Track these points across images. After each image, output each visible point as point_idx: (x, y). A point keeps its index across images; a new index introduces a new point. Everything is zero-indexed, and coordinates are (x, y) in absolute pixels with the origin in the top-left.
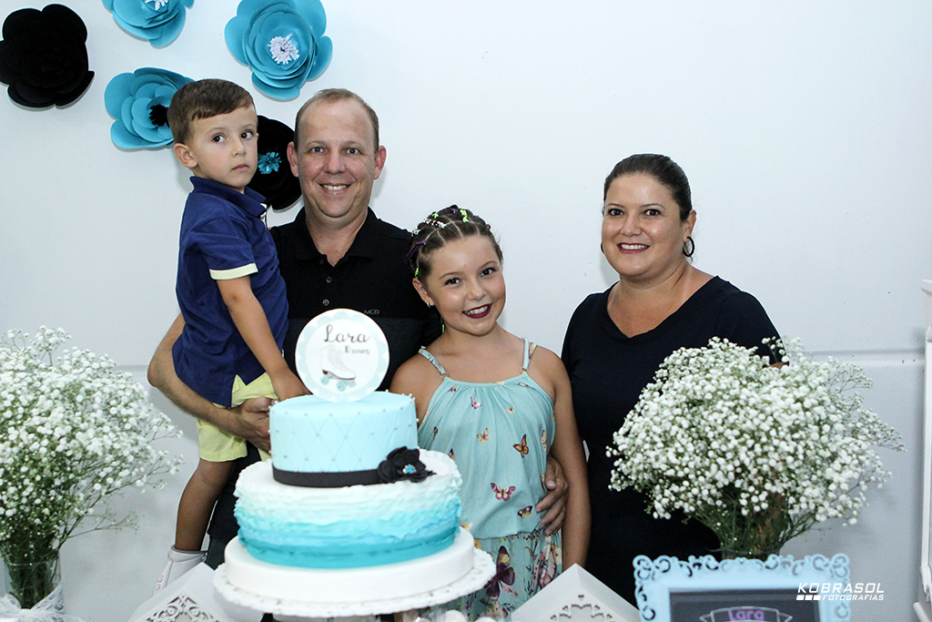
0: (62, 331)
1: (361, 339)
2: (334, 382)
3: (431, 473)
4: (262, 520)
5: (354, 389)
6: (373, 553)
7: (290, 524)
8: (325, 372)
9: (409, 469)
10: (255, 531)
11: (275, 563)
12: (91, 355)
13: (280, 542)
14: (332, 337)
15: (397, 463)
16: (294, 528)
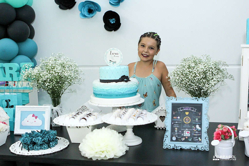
0: (63, 53)
1: (117, 54)
2: (112, 63)
3: (130, 81)
4: (96, 89)
5: (116, 64)
6: (117, 96)
7: (101, 89)
8: (110, 61)
9: (125, 80)
10: (95, 91)
11: (98, 97)
12: (67, 58)
13: (99, 93)
14: (112, 54)
15: (123, 78)
16: (101, 90)
